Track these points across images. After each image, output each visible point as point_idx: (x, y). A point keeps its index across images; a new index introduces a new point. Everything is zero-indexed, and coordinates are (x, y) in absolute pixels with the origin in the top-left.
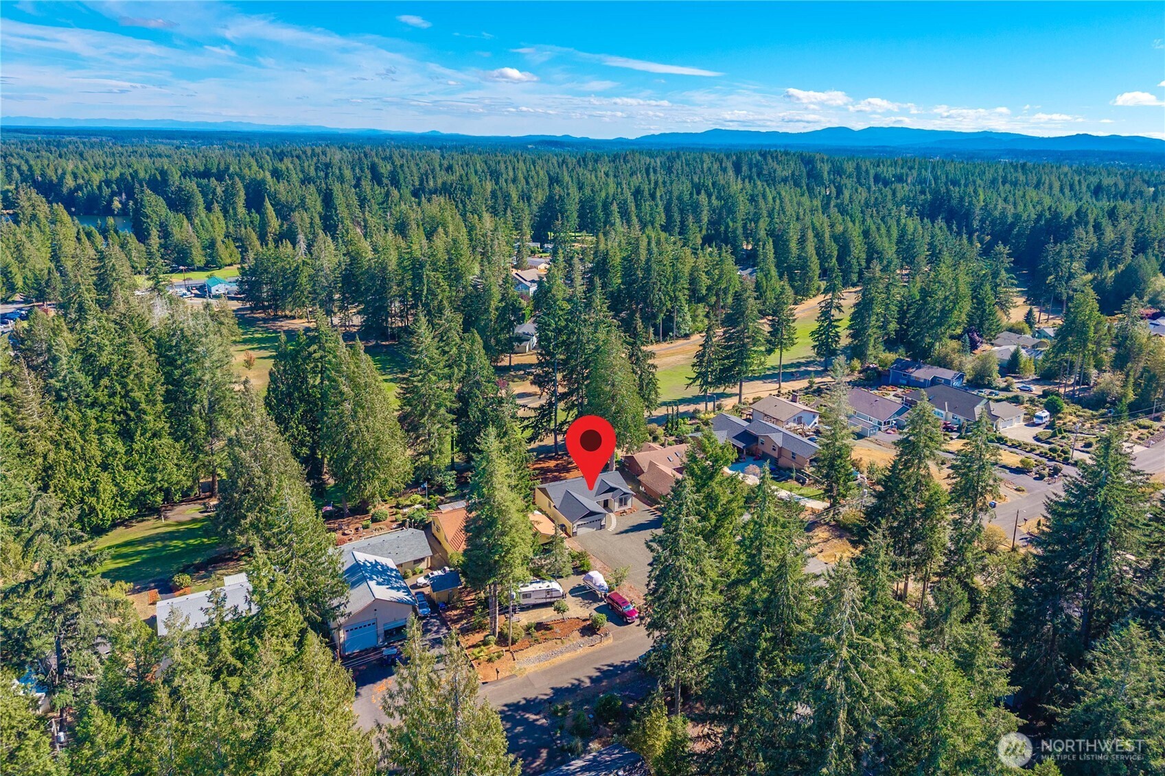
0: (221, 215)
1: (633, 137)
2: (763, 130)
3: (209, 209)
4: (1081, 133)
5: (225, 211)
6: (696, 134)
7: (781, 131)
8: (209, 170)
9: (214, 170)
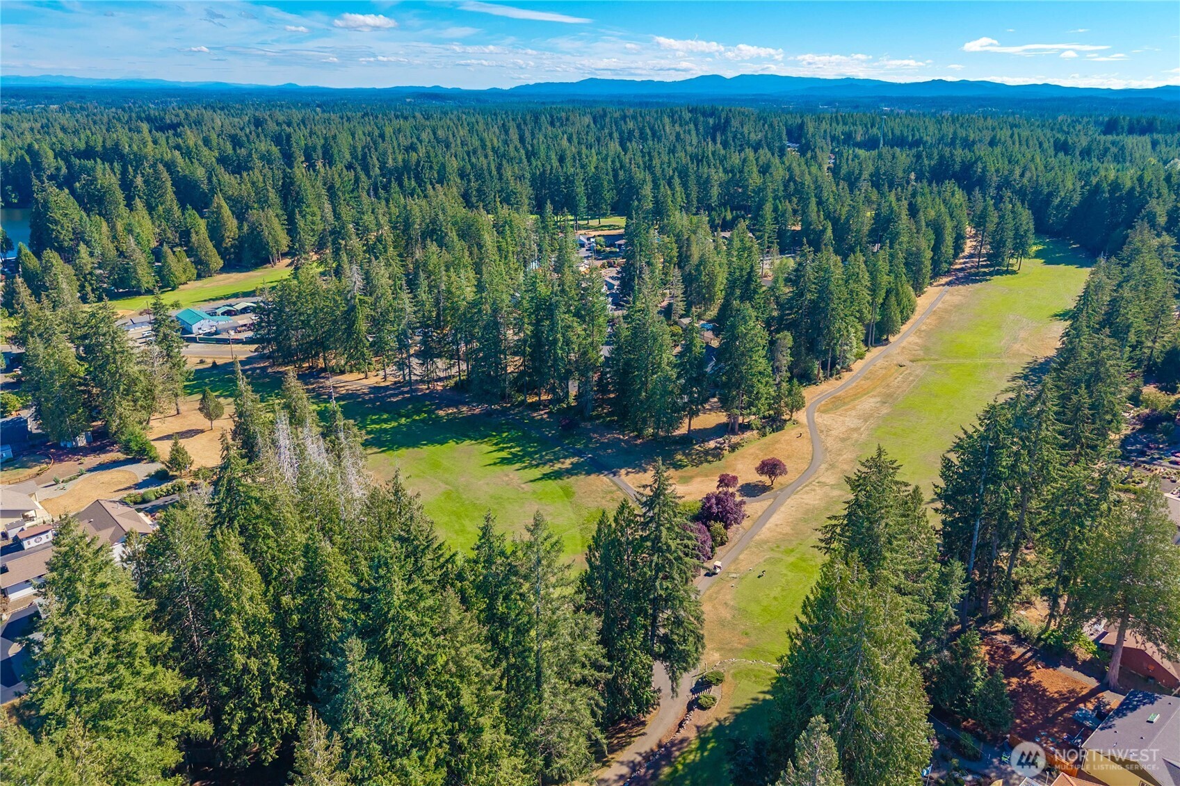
0: (145, 213)
1: (507, 88)
2: (638, 79)
3: (130, 206)
4: (937, 78)
5: (151, 209)
6: (572, 84)
7: (656, 79)
8: (93, 148)
9: (99, 148)
